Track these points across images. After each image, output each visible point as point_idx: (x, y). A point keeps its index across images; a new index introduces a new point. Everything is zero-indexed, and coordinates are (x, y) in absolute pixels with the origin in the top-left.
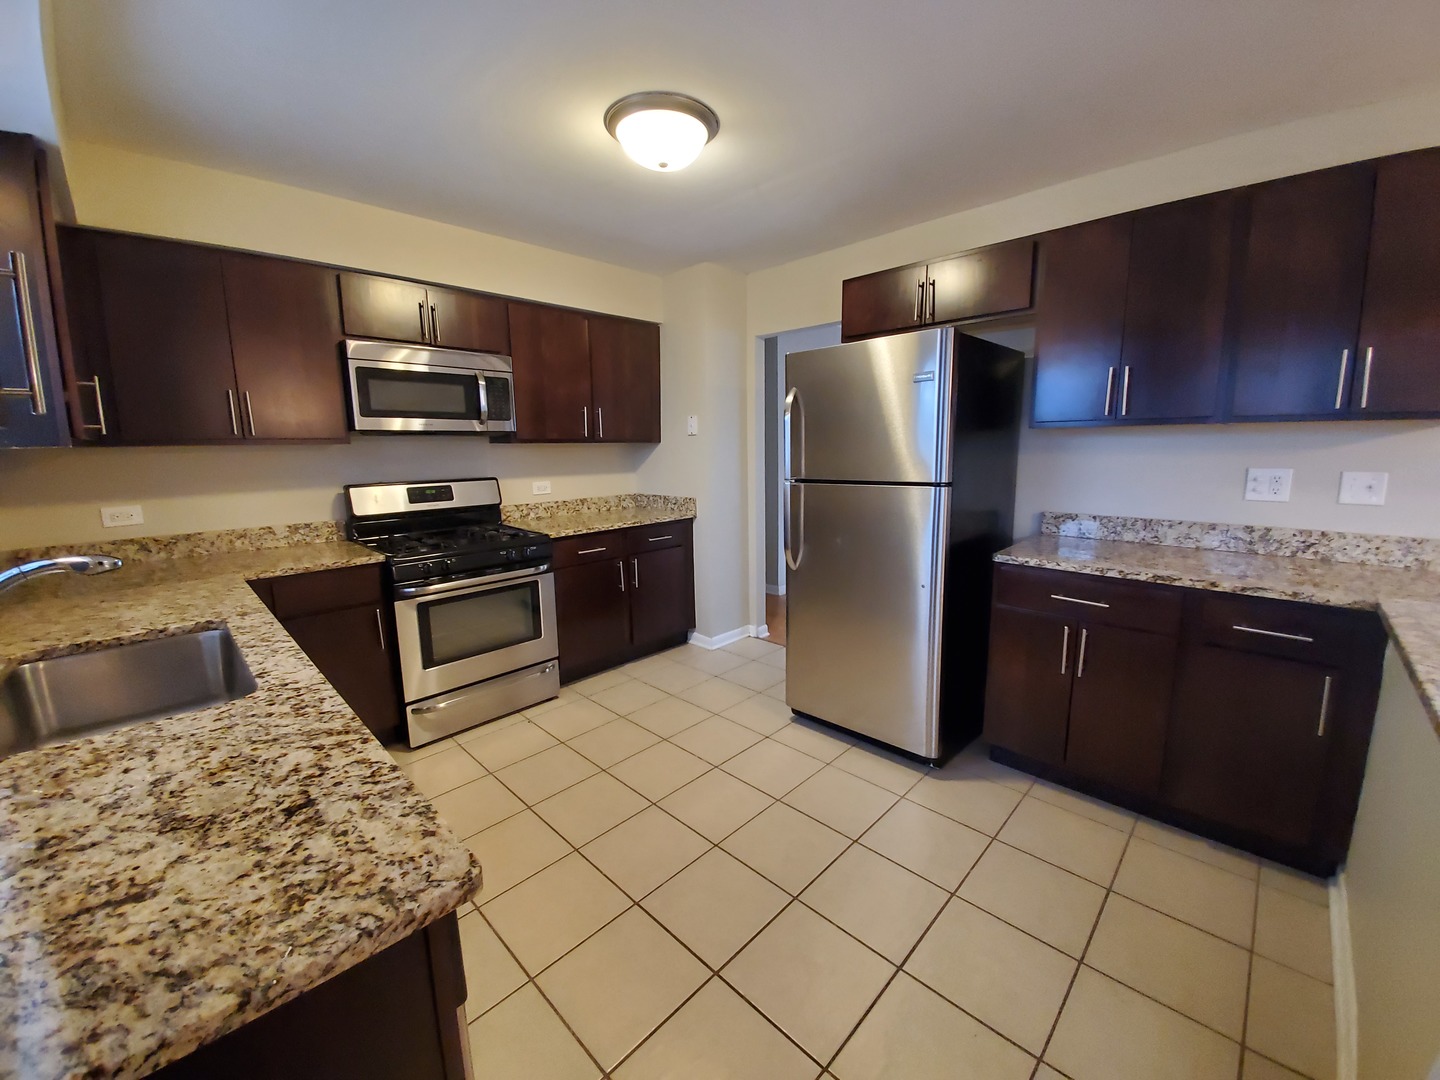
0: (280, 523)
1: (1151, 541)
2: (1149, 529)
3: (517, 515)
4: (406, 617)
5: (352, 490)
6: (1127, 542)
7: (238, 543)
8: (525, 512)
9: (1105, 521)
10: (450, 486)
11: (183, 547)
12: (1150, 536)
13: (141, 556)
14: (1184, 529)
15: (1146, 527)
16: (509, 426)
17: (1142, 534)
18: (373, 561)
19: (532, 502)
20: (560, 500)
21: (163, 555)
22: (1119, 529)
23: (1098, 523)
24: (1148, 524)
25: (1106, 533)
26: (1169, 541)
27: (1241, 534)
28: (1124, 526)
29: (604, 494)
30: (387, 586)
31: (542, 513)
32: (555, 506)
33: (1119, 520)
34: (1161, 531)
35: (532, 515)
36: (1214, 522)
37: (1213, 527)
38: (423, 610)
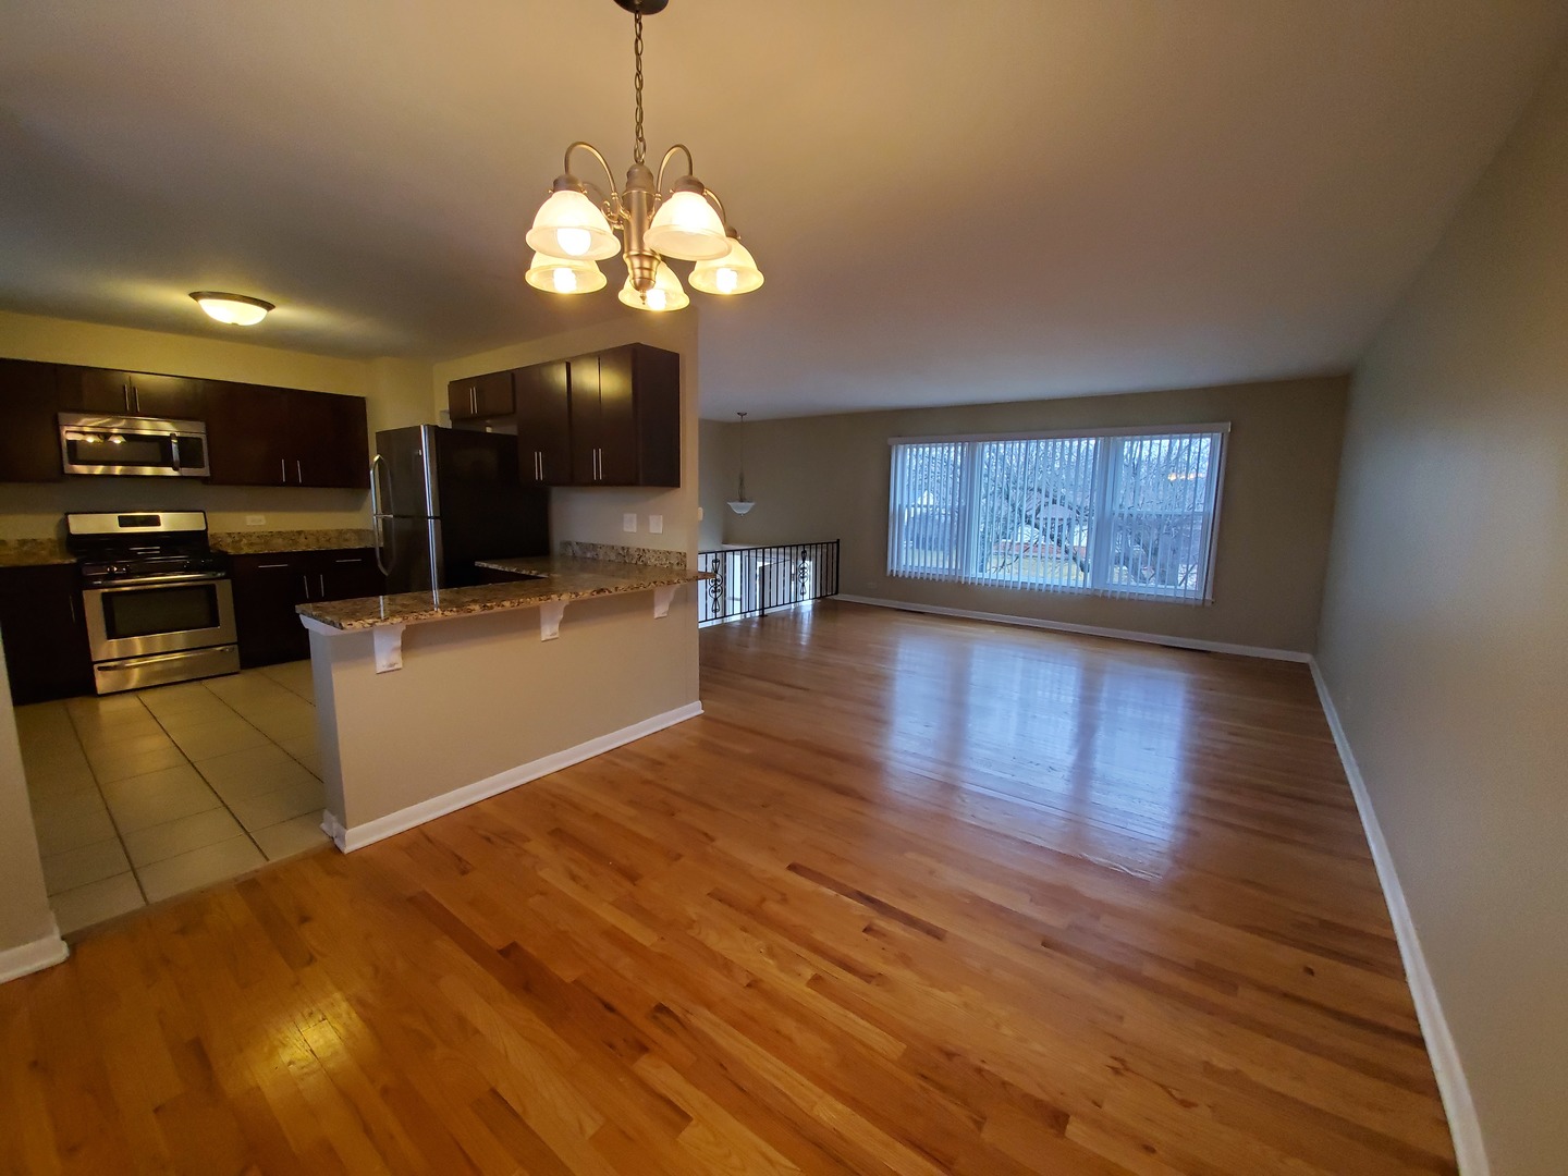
1: (596, 557)
3: (229, 540)
4: (93, 602)
5: (70, 516)
8: (240, 538)
9: (581, 545)
10: (158, 517)
12: (595, 554)
14: (604, 549)
15: (593, 548)
16: (204, 472)
17: (592, 553)
18: (67, 562)
19: (244, 532)
20: (276, 531)
22: (585, 550)
23: (578, 547)
24: (594, 546)
25: (582, 553)
26: (601, 557)
28: (587, 548)
30: (78, 581)
31: (257, 540)
32: (269, 535)
33: (585, 545)
34: (599, 550)
35: (248, 541)
37: (613, 548)
38: (107, 600)
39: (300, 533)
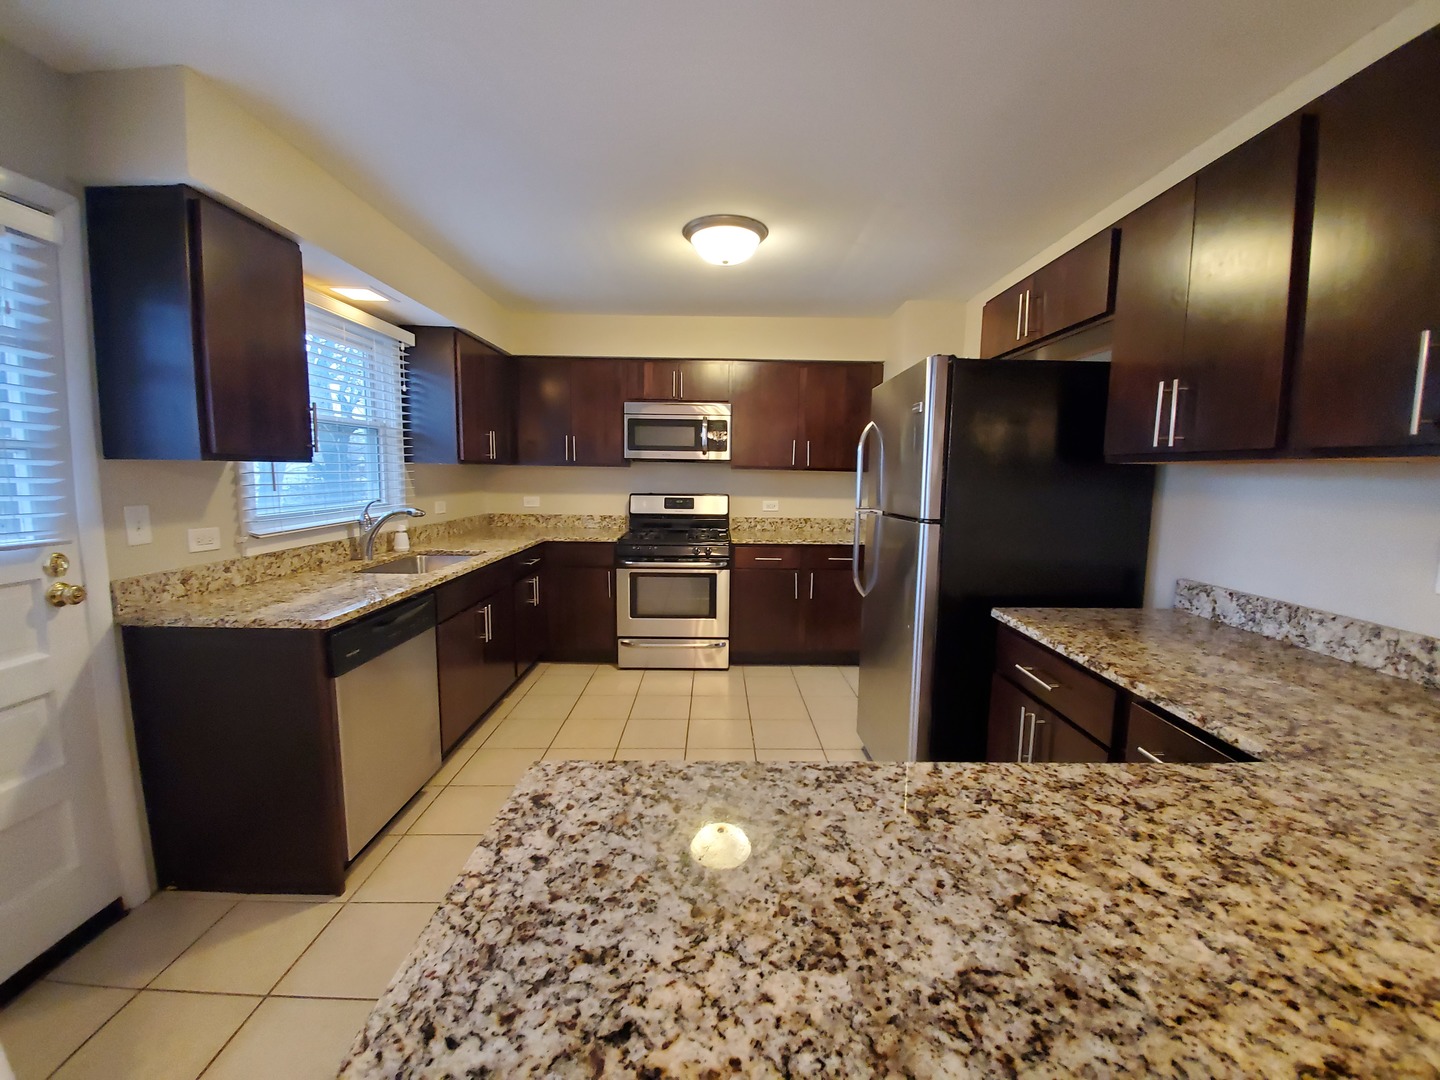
0: (597, 513)
1: (1296, 641)
2: (1294, 621)
3: (745, 525)
4: (623, 578)
5: (634, 496)
6: (1267, 637)
7: (576, 523)
8: (753, 524)
9: (1243, 601)
10: (693, 498)
11: (552, 522)
12: (1295, 633)
13: (535, 524)
14: (1337, 628)
15: (1290, 617)
16: (725, 456)
17: (1286, 628)
19: (759, 517)
20: (785, 516)
21: (544, 525)
22: (1258, 615)
23: (1234, 603)
24: (1294, 612)
25: (1243, 620)
26: (1318, 647)
27: (1414, 650)
28: (1264, 612)
29: (828, 516)
30: (617, 560)
31: (767, 526)
32: (780, 522)
33: (1260, 603)
34: (1312, 625)
35: (759, 527)
36: (1380, 622)
37: (1377, 632)
39: (806, 521)
